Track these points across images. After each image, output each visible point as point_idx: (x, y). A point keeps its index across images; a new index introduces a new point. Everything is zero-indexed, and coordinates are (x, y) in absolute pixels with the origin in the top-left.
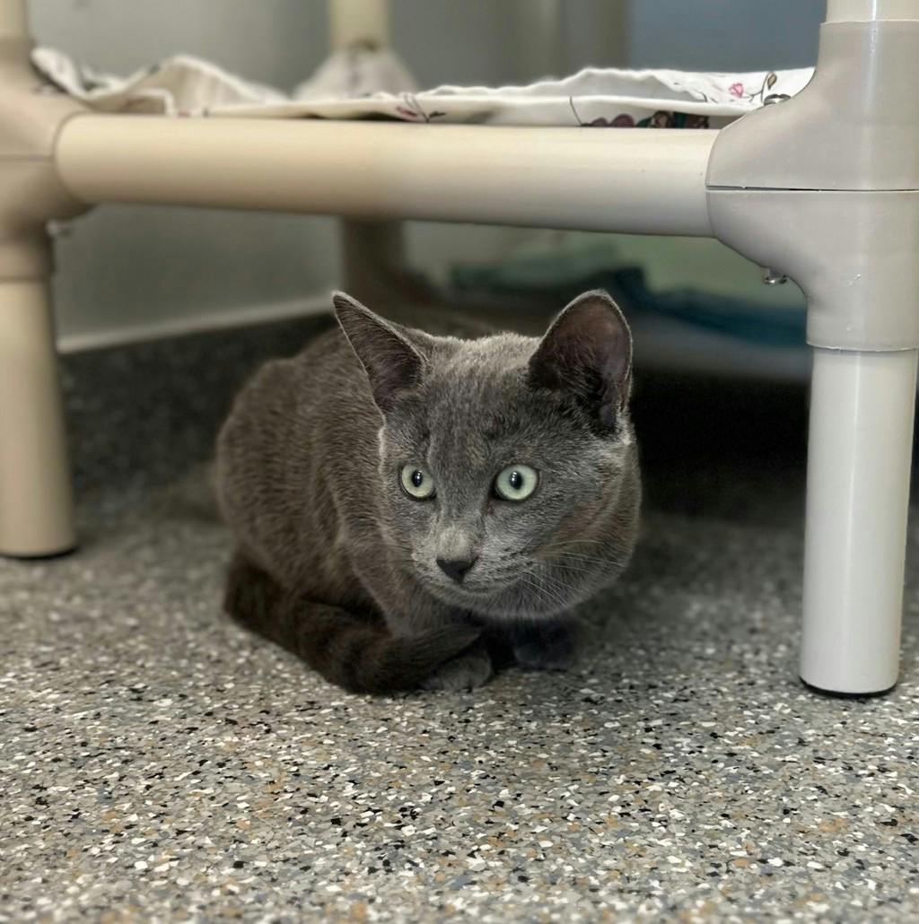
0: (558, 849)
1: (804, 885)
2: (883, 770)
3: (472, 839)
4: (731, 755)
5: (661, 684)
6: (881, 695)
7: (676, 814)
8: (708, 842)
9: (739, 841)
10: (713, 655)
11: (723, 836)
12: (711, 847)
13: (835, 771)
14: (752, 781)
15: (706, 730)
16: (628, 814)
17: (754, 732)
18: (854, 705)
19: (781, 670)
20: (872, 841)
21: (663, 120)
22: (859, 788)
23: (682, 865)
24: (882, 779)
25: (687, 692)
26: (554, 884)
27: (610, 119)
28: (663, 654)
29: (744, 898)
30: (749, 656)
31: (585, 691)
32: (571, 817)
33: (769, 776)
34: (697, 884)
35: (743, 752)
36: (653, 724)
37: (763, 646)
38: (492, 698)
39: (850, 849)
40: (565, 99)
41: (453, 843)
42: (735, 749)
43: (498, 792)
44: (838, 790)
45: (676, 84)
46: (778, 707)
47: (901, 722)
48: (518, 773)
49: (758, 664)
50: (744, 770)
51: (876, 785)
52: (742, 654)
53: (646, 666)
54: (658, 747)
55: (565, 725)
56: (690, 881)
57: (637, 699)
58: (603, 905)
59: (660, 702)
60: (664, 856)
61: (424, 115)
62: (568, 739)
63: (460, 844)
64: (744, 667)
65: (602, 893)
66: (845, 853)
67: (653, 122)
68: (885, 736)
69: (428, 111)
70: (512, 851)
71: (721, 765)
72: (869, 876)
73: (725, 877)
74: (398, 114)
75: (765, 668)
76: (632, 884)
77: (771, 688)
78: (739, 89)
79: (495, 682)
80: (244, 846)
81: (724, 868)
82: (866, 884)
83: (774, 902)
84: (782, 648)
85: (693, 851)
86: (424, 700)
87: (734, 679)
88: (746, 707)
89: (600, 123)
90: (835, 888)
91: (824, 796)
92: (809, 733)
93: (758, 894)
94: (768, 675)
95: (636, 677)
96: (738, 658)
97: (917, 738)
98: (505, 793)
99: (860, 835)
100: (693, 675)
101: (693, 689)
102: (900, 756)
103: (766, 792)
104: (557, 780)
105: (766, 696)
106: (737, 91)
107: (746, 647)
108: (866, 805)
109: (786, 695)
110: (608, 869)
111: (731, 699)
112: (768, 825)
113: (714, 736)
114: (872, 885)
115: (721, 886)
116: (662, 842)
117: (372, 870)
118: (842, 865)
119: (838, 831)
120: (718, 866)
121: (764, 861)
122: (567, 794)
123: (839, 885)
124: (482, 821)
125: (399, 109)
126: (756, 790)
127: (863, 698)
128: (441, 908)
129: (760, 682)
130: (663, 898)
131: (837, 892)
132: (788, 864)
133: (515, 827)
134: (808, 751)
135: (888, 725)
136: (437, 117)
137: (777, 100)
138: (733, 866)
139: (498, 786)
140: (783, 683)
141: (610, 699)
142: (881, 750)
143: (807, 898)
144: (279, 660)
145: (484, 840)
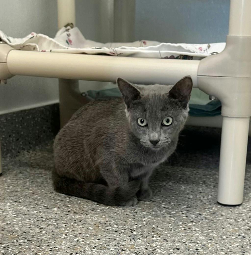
0: (173, 236)
1: (232, 241)
2: (244, 220)
3: (151, 234)
4: (206, 218)
5: (182, 204)
6: (239, 205)
7: (197, 229)
8: (207, 234)
9: (214, 234)
10: (192, 198)
11: (210, 233)
12: (208, 235)
13: (232, 221)
14: (213, 223)
15: (198, 213)
16: (186, 229)
17: (210, 213)
18: (232, 208)
19: (212, 201)
20: (245, 233)
21: (182, 57)
22: (239, 223)
23: (203, 238)
24: (244, 222)
25: (189, 206)
26: (175, 242)
27: (169, 56)
28: (179, 198)
29: (219, 243)
30: (202, 198)
31: (163, 206)
32: (172, 230)
33: (217, 222)
34: (208, 241)
35: (209, 218)
36: (184, 212)
37: (205, 196)
38: (140, 207)
39: (240, 234)
40: (158, 51)
41: (147, 235)
42: (206, 217)
43: (152, 226)
44: (234, 224)
45: (186, 48)
46: (214, 208)
47: (245, 211)
48: (155, 222)
49: (205, 200)
50: (210, 221)
51: (243, 223)
52: (200, 197)
53: (176, 200)
54: (187, 217)
55: (162, 213)
56: (206, 241)
57: (177, 207)
58: (187, 245)
59: (183, 208)
60: (198, 237)
61: (117, 54)
62: (164, 216)
63: (149, 235)
64: (202, 200)
65: (186, 243)
66: (239, 235)
67: (179, 57)
68: (242, 214)
69: (118, 53)
70: (162, 236)
71: (204, 220)
72: (246, 239)
73: (214, 240)
74: (110, 54)
75: (207, 200)
76: (193, 242)
77: (210, 205)
78: (201, 49)
79: (138, 204)
80: (97, 236)
81: (213, 238)
82: (246, 240)
83: (226, 244)
84: (210, 196)
85: (204, 236)
86: (122, 208)
87: (200, 203)
88: (206, 209)
89: (167, 58)
90: (239, 241)
91: (231, 225)
92: (223, 213)
93: (222, 243)
94: (209, 202)
95: (175, 203)
96: (199, 198)
97: (250, 214)
98: (154, 226)
99: (242, 232)
100: (189, 202)
101: (191, 205)
102: (247, 218)
103: (217, 225)
104: (165, 223)
105: (210, 206)
106: (200, 49)
107: (200, 196)
108: (242, 227)
109: (215, 206)
110: (186, 239)
111: (201, 207)
112: (220, 231)
113: (200, 214)
114: (248, 240)
115: (213, 241)
116: (196, 234)
117: (131, 240)
118: (240, 237)
119: (237, 231)
120: (211, 238)
121: (221, 237)
122: (169, 226)
123: (240, 241)
124: (151, 231)
125: (111, 52)
126: (215, 224)
127: (234, 206)
128: (151, 246)
129: (207, 203)
130: (201, 244)
131: (240, 242)
132: (227, 237)
133: (160, 232)
134: (224, 217)
135: (242, 211)
136: (121, 55)
137: (215, 54)
138: (214, 238)
139: (152, 225)
140: (213, 203)
141: (170, 207)
142: (242, 216)
143: (234, 243)
144: (78, 200)
145: (154, 234)
